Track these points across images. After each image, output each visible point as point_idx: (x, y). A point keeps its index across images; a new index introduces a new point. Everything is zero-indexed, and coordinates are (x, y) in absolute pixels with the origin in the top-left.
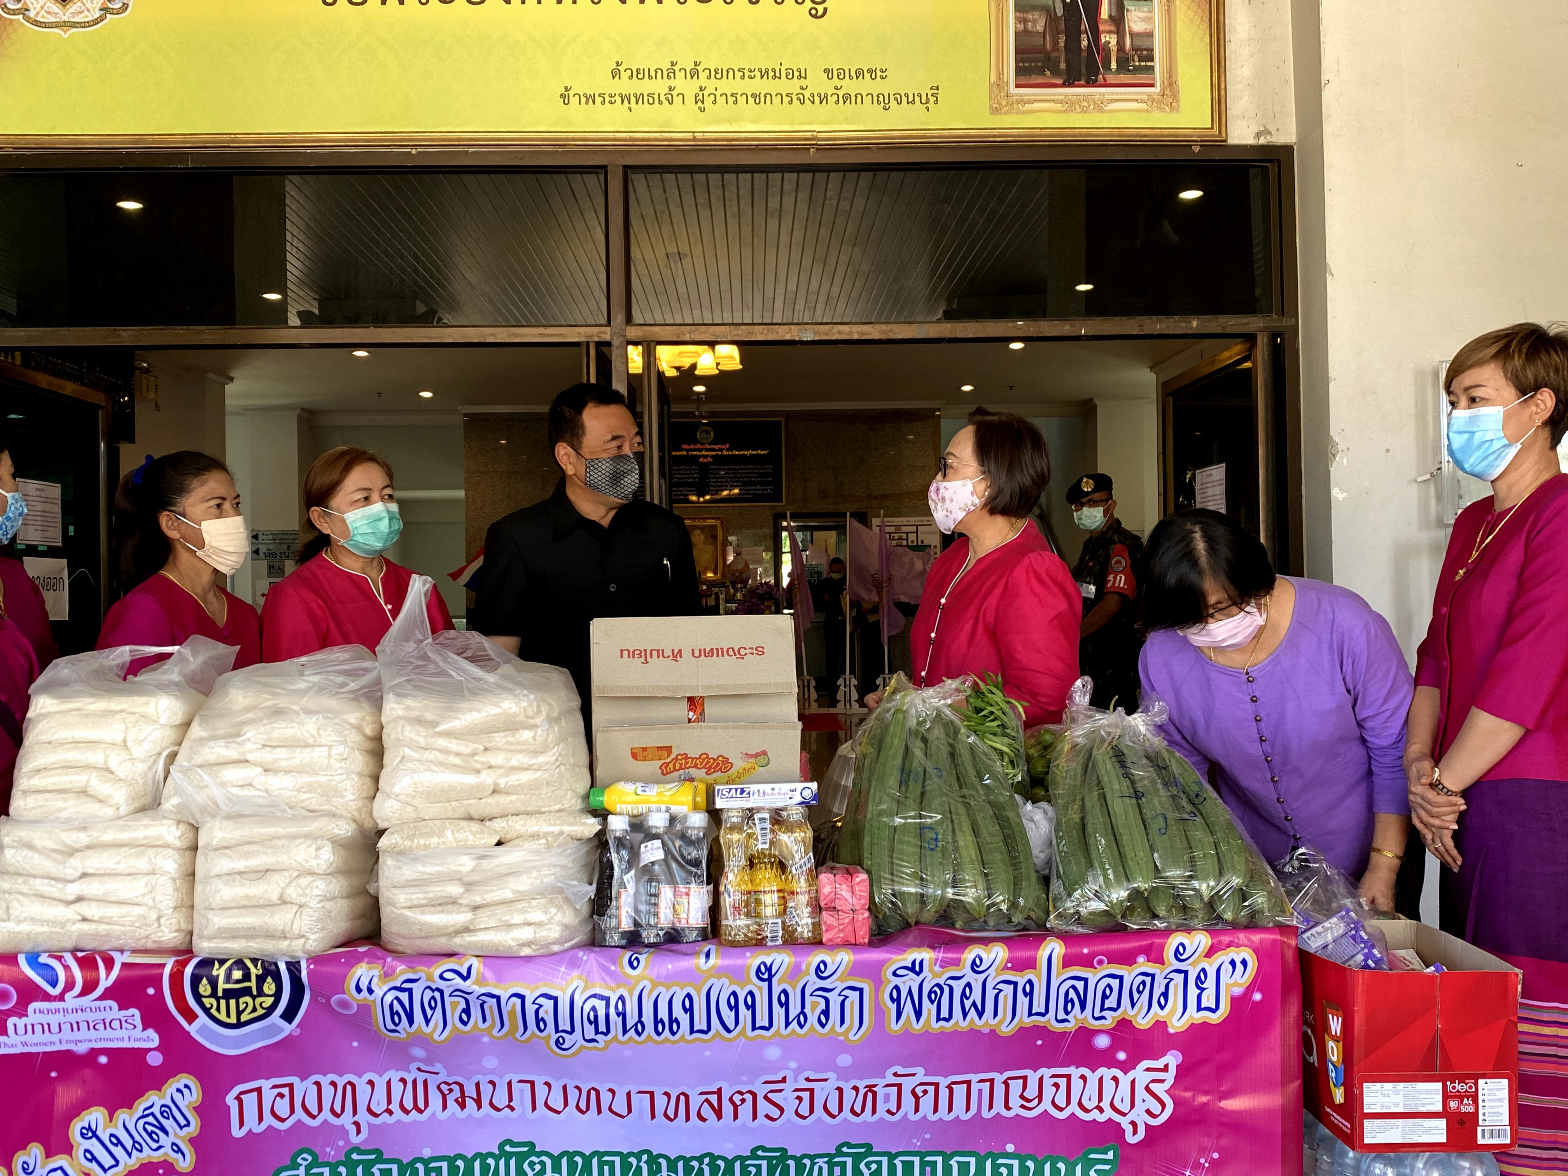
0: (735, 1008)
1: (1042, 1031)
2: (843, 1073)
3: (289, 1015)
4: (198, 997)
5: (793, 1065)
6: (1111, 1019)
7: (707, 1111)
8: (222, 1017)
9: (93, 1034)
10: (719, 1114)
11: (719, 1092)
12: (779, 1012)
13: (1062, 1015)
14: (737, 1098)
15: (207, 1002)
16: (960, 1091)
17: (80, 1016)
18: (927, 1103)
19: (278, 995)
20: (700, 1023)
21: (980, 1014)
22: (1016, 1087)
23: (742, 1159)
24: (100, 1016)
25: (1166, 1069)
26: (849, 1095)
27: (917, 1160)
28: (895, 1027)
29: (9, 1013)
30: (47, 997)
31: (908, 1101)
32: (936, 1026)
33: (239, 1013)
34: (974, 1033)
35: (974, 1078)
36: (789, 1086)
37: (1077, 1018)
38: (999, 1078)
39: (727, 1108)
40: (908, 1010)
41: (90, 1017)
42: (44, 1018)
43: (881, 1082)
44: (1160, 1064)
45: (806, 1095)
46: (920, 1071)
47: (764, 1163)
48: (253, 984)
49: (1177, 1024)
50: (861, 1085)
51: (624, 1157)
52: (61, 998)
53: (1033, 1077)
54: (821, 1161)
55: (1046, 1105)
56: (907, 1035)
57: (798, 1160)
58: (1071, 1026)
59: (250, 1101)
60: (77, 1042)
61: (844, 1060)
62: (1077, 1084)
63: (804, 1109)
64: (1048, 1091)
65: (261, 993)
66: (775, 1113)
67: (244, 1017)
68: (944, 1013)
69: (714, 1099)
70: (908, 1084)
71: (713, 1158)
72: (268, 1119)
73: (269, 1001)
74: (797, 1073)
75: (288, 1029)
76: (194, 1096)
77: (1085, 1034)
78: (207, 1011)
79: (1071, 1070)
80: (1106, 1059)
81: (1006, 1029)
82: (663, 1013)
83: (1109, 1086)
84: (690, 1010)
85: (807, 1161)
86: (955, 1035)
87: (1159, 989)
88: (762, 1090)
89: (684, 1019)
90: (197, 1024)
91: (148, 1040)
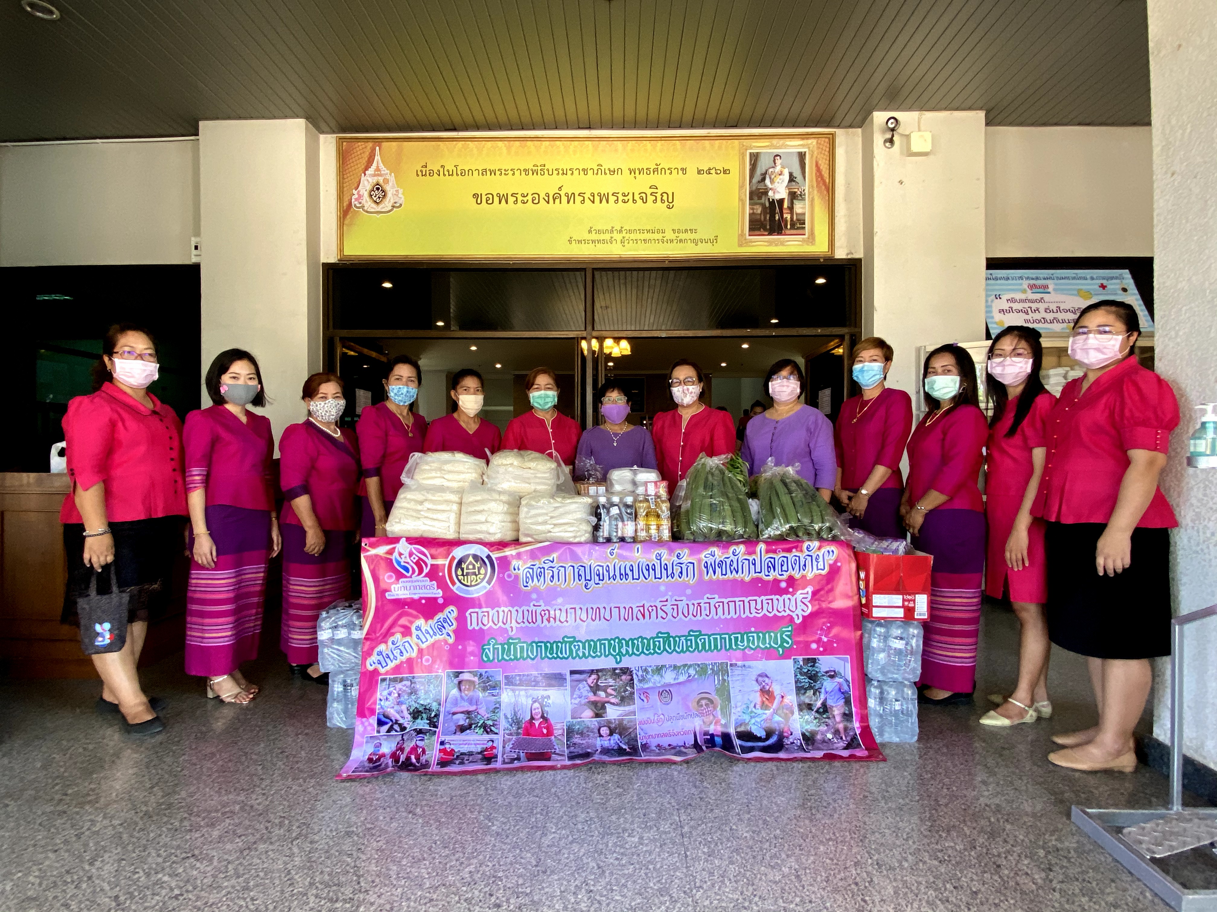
0: (648, 570)
1: (760, 580)
2: (689, 598)
3: (489, 582)
4: (457, 576)
5: (670, 593)
6: (785, 576)
7: (640, 616)
8: (465, 583)
9: (421, 591)
10: (644, 616)
11: (643, 606)
12: (664, 572)
13: (767, 573)
14: (650, 609)
15: (460, 577)
16: (732, 605)
17: (417, 584)
18: (720, 610)
19: (485, 574)
20: (636, 576)
21: (737, 572)
22: (753, 604)
23: (653, 638)
24: (423, 583)
25: (807, 593)
26: (691, 607)
27: (718, 637)
28: (706, 578)
29: (392, 583)
30: (406, 577)
31: (713, 610)
32: (721, 577)
33: (471, 581)
34: (735, 581)
35: (737, 599)
36: (669, 603)
37: (773, 575)
38: (746, 600)
39: (647, 613)
40: (711, 571)
41: (420, 584)
42: (405, 584)
43: (702, 601)
44: (805, 591)
45: (675, 607)
46: (716, 596)
47: (661, 640)
48: (476, 571)
49: (810, 576)
50: (695, 602)
51: (609, 641)
52: (411, 577)
53: (759, 600)
54: (683, 638)
55: (765, 611)
56: (711, 581)
57: (674, 638)
58: (771, 578)
59: (474, 616)
60: (415, 594)
61: (689, 592)
62: (775, 602)
63: (675, 615)
64: (765, 606)
65: (479, 573)
66: (664, 616)
67: (473, 583)
68: (724, 572)
69: (642, 609)
70: (712, 602)
71: (643, 638)
72: (480, 625)
73: (482, 577)
74: (672, 597)
75: (489, 587)
76: (455, 614)
77: (776, 582)
78: (460, 581)
79: (772, 597)
80: (785, 591)
81: (747, 579)
82: (623, 572)
83: (787, 601)
84: (632, 571)
85: (677, 639)
86: (728, 581)
87: (802, 564)
88: (659, 605)
89: (630, 573)
90: (456, 586)
91: (439, 593)
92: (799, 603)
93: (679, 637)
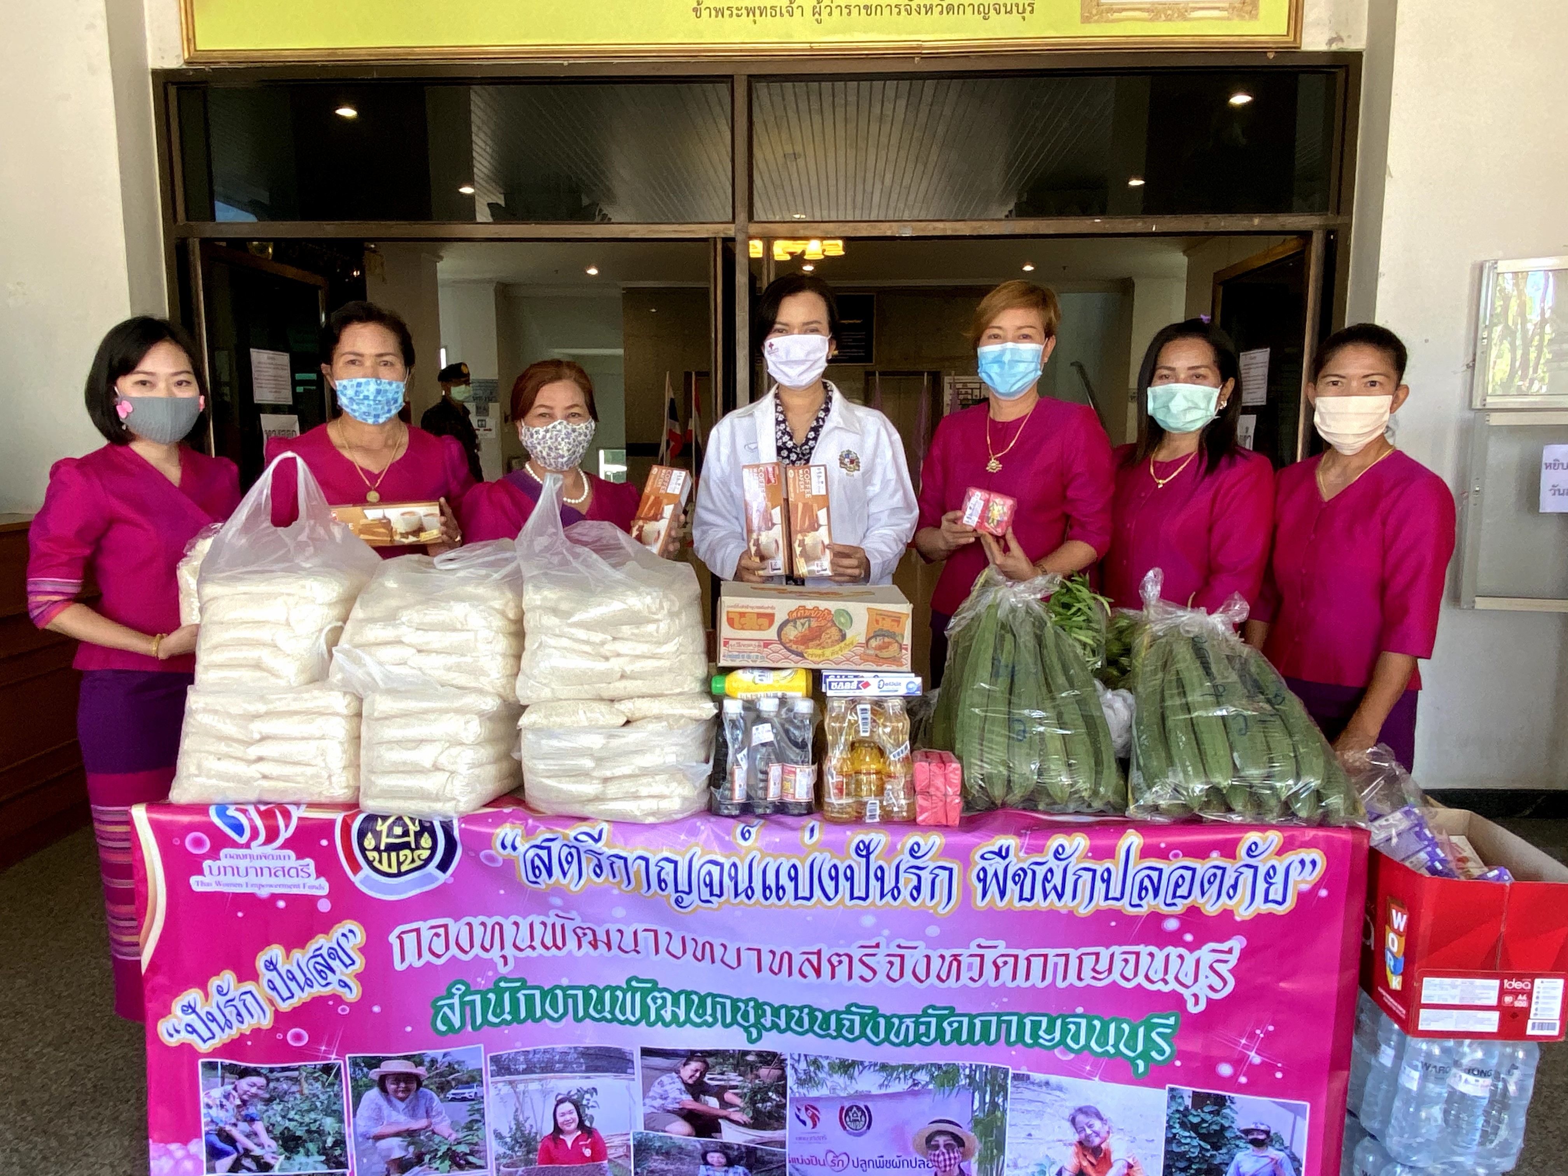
0: (835, 879)
1: (1117, 914)
2: (932, 943)
3: (443, 866)
4: (363, 850)
5: (886, 932)
6: (1181, 906)
7: (807, 969)
8: (384, 868)
9: (273, 880)
10: (818, 972)
11: (819, 953)
12: (874, 884)
13: (1135, 901)
14: (835, 960)
15: (371, 855)
16: (1037, 963)
17: (263, 863)
18: (1006, 973)
19: (433, 849)
20: (804, 892)
21: (1060, 896)
22: (1089, 961)
23: (838, 1013)
24: (280, 863)
25: (1230, 951)
26: (936, 963)
27: (994, 1019)
28: (980, 904)
29: (204, 857)
30: (235, 845)
31: (990, 970)
32: (1018, 905)
33: (399, 864)
34: (1053, 913)
35: (1051, 952)
36: (882, 951)
37: (1149, 904)
38: (1074, 953)
39: (826, 969)
40: (993, 889)
41: (272, 864)
42: (235, 862)
43: (966, 952)
44: (1225, 946)
45: (897, 961)
46: (1002, 944)
47: (857, 1019)
48: (411, 839)
49: (1243, 913)
50: (948, 954)
51: (734, 1001)
52: (247, 846)
53: (1105, 953)
54: (908, 1021)
55: (1115, 976)
56: (991, 912)
57: (888, 1019)
58: (1144, 911)
59: (410, 940)
60: (261, 886)
61: (933, 931)
62: (1145, 960)
63: (895, 974)
64: (1118, 965)
65: (418, 846)
66: (868, 974)
67: (404, 868)
68: (1027, 894)
69: (814, 959)
70: (990, 955)
71: (812, 1010)
72: (427, 956)
73: (425, 854)
74: (889, 940)
75: (442, 877)
76: (360, 937)
77: (1156, 918)
78: (370, 863)
79: (1141, 948)
80: (1175, 939)
81: (1084, 910)
82: (771, 881)
83: (1174, 962)
84: (795, 879)
85: (896, 1021)
86: (1036, 913)
87: (1229, 881)
88: (857, 954)
89: (789, 886)
90: (361, 875)
91: (320, 887)
92: (1204, 970)
93: (901, 1018)
